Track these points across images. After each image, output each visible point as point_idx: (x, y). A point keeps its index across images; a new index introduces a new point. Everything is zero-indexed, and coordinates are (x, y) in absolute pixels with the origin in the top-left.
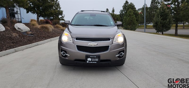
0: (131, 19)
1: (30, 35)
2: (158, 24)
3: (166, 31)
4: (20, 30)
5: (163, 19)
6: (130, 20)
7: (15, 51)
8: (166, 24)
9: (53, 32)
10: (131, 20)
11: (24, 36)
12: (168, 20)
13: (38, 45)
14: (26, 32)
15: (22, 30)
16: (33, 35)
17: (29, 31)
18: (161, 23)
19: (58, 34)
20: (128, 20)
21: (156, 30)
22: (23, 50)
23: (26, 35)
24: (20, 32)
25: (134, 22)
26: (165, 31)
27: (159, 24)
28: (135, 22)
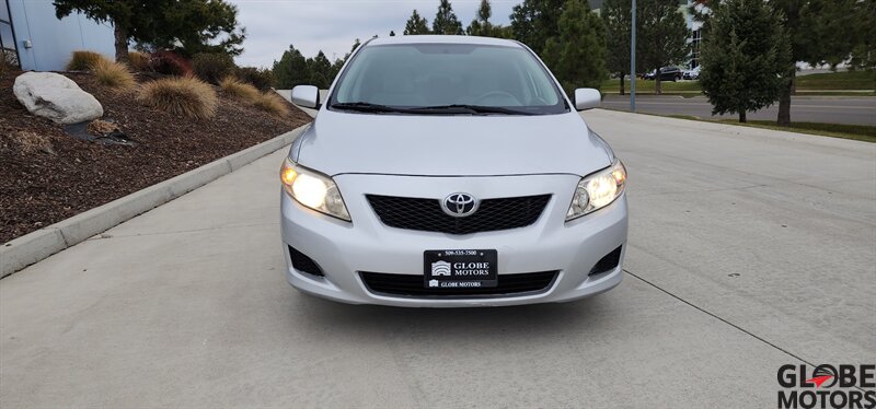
0: (581, 51)
1: (108, 137)
2: (727, 72)
3: (760, 106)
4: (52, 114)
5: (751, 51)
6: (573, 54)
7: (61, 244)
8: (763, 75)
9: (224, 119)
10: (582, 57)
11: (79, 148)
12: (772, 54)
13: (174, 197)
14: (86, 123)
15: (61, 113)
16: (128, 140)
17: (101, 118)
18: (739, 69)
19: (251, 129)
20: (564, 53)
21: (713, 103)
22: (102, 231)
23: (91, 138)
24: (50, 121)
25: (595, 64)
26: (753, 108)
27: (730, 72)
28: (600, 63)
